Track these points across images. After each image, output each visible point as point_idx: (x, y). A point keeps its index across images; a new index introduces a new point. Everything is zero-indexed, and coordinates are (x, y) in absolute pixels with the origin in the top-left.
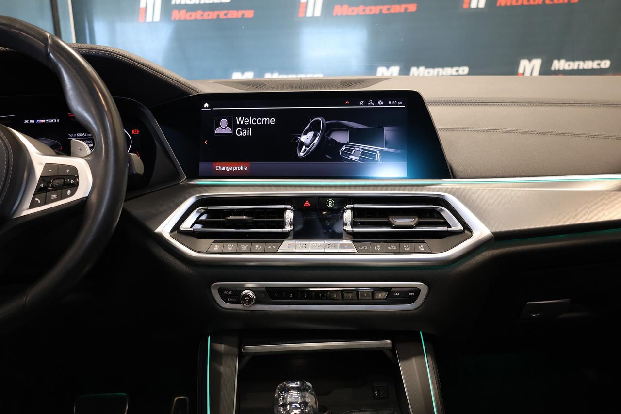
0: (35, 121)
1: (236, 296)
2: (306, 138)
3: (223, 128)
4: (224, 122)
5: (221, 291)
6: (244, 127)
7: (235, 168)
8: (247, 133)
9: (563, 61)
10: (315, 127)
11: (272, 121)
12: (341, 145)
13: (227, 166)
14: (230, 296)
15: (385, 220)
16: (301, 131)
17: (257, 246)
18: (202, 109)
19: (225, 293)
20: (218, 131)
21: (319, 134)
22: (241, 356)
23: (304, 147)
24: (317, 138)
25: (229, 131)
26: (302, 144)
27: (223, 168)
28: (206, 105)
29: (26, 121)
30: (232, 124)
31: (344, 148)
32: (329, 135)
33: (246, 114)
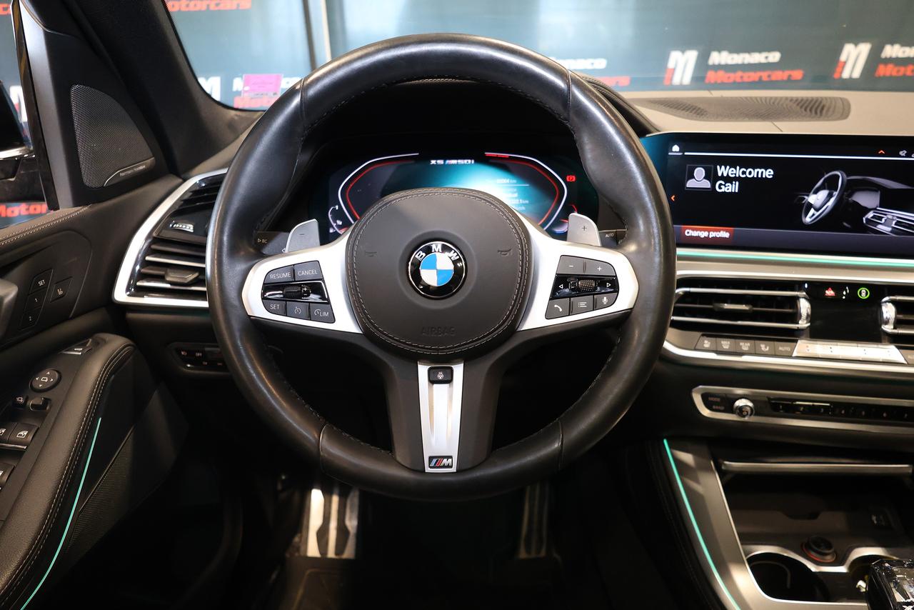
0: (445, 162)
1: (727, 404)
2: (816, 199)
3: (699, 180)
4: (700, 172)
5: (706, 398)
6: (728, 179)
7: (713, 234)
8: (733, 188)
10: (831, 185)
11: (768, 173)
12: (867, 210)
13: (701, 230)
14: (716, 403)
16: (809, 190)
17: (763, 346)
18: (670, 154)
19: (711, 399)
20: (691, 184)
21: (836, 193)
22: (723, 474)
23: (812, 211)
24: (832, 200)
25: (707, 184)
26: (810, 206)
27: (695, 234)
28: (676, 148)
29: (434, 162)
30: (712, 176)
31: (870, 215)
32: (851, 195)
33: (732, 163)
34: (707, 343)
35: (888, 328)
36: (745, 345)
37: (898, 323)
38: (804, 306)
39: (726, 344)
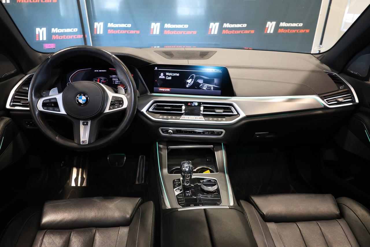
0: (98, 71)
1: (167, 131)
2: (189, 81)
3: (162, 76)
4: (162, 74)
5: (162, 130)
6: (169, 76)
7: (166, 90)
8: (170, 78)
9: (284, 23)
10: (192, 77)
11: (178, 75)
12: (200, 84)
13: (163, 89)
14: (165, 132)
15: (213, 110)
16: (187, 79)
17: (173, 117)
19: (163, 131)
20: (160, 77)
21: (193, 80)
22: (168, 149)
23: (188, 84)
24: (193, 81)
25: (164, 77)
26: (188, 83)
27: (162, 90)
28: (156, 68)
29: (95, 71)
30: (165, 75)
31: (201, 85)
32: (197, 80)
33: (170, 72)
34: (161, 117)
35: (202, 112)
36: (169, 117)
37: (204, 111)
38: (184, 107)
39: (165, 117)
